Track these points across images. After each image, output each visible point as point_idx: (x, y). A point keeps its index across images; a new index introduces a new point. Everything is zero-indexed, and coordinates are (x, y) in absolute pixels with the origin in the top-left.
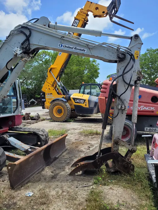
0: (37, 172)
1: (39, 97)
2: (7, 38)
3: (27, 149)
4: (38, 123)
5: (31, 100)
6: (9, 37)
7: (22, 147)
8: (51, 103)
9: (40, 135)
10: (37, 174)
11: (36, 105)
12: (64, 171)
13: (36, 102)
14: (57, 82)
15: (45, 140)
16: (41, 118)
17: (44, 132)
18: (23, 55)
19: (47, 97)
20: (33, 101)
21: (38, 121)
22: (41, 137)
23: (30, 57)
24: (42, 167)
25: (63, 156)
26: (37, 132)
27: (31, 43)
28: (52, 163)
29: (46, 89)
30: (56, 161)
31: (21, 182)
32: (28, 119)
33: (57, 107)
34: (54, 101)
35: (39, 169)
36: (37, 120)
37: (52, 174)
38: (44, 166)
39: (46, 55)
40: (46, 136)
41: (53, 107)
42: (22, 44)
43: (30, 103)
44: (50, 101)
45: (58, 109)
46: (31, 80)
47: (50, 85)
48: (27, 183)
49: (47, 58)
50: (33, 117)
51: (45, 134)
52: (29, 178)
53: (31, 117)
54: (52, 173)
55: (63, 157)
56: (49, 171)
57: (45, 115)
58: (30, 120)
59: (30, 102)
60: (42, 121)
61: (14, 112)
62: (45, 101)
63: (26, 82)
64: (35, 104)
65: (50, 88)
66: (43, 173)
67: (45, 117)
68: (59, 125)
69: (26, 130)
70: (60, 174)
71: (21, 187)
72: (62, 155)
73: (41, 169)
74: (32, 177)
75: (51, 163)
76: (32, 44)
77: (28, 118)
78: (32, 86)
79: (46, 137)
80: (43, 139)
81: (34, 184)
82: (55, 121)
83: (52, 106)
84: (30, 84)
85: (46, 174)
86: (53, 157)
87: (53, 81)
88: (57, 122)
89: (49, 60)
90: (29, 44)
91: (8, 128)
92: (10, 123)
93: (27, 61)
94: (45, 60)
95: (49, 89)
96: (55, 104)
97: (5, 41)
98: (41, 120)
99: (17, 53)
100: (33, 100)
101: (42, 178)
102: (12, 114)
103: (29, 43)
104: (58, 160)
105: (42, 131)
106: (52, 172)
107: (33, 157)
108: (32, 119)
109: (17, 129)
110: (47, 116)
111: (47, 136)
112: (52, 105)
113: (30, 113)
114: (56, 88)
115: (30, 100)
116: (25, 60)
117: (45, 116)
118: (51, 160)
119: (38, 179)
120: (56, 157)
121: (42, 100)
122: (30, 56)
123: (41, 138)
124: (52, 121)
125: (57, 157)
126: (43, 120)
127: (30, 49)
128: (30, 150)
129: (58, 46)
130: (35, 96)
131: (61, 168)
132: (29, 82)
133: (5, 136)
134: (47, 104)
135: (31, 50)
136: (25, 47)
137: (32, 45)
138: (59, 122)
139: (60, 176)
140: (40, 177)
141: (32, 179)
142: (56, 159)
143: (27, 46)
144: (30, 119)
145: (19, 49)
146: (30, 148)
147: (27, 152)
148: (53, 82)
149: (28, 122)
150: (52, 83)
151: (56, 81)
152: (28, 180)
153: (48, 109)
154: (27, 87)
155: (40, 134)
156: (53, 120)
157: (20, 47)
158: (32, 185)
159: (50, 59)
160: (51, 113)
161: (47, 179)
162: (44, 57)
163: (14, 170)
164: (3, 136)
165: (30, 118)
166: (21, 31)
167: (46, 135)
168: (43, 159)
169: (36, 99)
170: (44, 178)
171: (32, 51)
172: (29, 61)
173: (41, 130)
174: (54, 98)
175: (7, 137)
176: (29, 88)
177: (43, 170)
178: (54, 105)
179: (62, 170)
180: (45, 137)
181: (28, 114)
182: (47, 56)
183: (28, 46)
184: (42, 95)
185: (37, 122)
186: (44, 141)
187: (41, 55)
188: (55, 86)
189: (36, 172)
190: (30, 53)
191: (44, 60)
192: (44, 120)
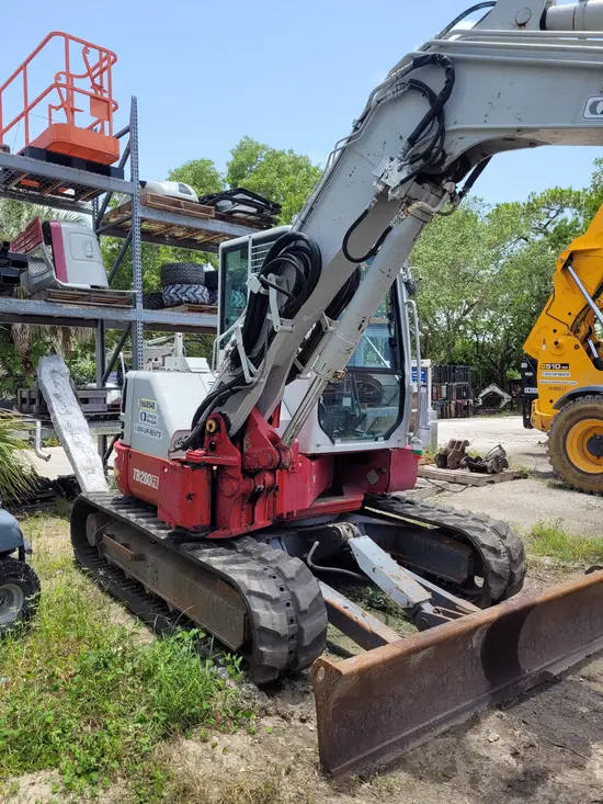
0: (445, 727)
1: (519, 377)
2: (356, 129)
3: (417, 601)
4: (496, 486)
5: (487, 390)
6: (362, 120)
7: (397, 588)
8: (561, 404)
9: (484, 551)
10: (444, 734)
11: (504, 409)
12: (581, 767)
13: (507, 398)
14: (595, 314)
15: (506, 575)
16: (513, 468)
17: (504, 537)
18: (414, 187)
19: (545, 377)
20: (495, 394)
21: (495, 478)
22: (490, 557)
23: (446, 195)
24: (470, 707)
25: (589, 679)
26: (472, 533)
27: (451, 128)
28: (522, 698)
29: (544, 343)
30: (546, 696)
31: (366, 754)
32: (458, 466)
33: (590, 425)
34: (573, 397)
35: (456, 715)
36: (493, 472)
37: (512, 761)
38: (480, 702)
39: (563, 206)
40: (510, 556)
41: (568, 424)
42: (412, 141)
43: (480, 401)
44: (558, 396)
45: (590, 435)
46: (492, 313)
47: (562, 329)
48: (389, 768)
49: (566, 220)
50: (478, 459)
51: (508, 549)
52: (403, 742)
53: (469, 459)
54: (512, 755)
55: (585, 683)
56: (501, 742)
57: (533, 455)
58: (466, 472)
59: (482, 398)
60: (515, 478)
61: (387, 437)
62: (536, 396)
63: (472, 318)
64: (502, 405)
65: (560, 341)
66: (473, 738)
67: (529, 465)
68: (589, 508)
69: (427, 515)
70: (559, 779)
71: (362, 779)
72: (585, 671)
73: (468, 715)
74: (419, 742)
75: (521, 701)
76: (455, 131)
77: (457, 459)
78: (495, 335)
79: (513, 562)
80: (495, 568)
81: (419, 786)
82: (572, 488)
83: (562, 418)
84: (490, 327)
85: (483, 752)
86: (532, 668)
87: (576, 310)
88: (581, 491)
89: (576, 223)
90: (442, 133)
91: (362, 498)
92: (373, 477)
93: (429, 214)
94: (556, 229)
95: (556, 343)
96: (580, 411)
97: (350, 139)
98: (511, 477)
99: (387, 182)
100: (493, 388)
101: (461, 766)
102: (380, 444)
103: (444, 128)
104: (557, 690)
105: (494, 529)
106: (515, 754)
107: (425, 652)
108: (476, 465)
109: (398, 506)
110: (539, 459)
111: (516, 558)
112: (567, 413)
113: (467, 443)
114: (591, 342)
115: (484, 387)
116: (420, 209)
117: (531, 458)
118: (521, 684)
119: (439, 765)
120: (549, 670)
121: (527, 390)
122: (445, 191)
123: (488, 562)
124: (560, 487)
125: (555, 672)
126: (520, 478)
127: (445, 156)
128: (428, 609)
129: (587, 114)
130: (503, 372)
131: (568, 743)
132: (486, 319)
133: (342, 527)
134: (543, 409)
135: (448, 162)
136: (422, 151)
137: (455, 137)
138: (591, 493)
139: (553, 795)
140: (453, 761)
141: (415, 755)
142: (546, 681)
143: (432, 147)
144: (463, 467)
145: (396, 164)
146: (430, 601)
147: (414, 615)
148: (575, 312)
149: (455, 478)
150: (570, 320)
151: (590, 308)
152: (398, 753)
153: (543, 428)
154: (475, 339)
155: (483, 546)
156: (565, 479)
157: (400, 156)
158: (409, 789)
159: (581, 220)
160: (557, 448)
161: (486, 781)
162: (552, 214)
163: (335, 695)
164: (336, 525)
165: (463, 462)
166: (411, 81)
167: (513, 551)
168: (480, 667)
169: (509, 385)
170: (470, 769)
171: (454, 164)
172: (438, 213)
173: (491, 524)
174: (573, 384)
175: (350, 534)
176: (484, 342)
177: (474, 722)
178: (572, 415)
179: (570, 758)
180: (504, 560)
181: (459, 447)
182: (566, 210)
183: (438, 144)
184: (528, 369)
185: (493, 482)
186: (498, 577)
187: (544, 210)
188: (583, 330)
189: (440, 723)
190: (444, 175)
191: (551, 229)
192: (525, 477)
